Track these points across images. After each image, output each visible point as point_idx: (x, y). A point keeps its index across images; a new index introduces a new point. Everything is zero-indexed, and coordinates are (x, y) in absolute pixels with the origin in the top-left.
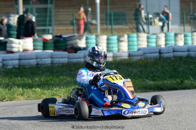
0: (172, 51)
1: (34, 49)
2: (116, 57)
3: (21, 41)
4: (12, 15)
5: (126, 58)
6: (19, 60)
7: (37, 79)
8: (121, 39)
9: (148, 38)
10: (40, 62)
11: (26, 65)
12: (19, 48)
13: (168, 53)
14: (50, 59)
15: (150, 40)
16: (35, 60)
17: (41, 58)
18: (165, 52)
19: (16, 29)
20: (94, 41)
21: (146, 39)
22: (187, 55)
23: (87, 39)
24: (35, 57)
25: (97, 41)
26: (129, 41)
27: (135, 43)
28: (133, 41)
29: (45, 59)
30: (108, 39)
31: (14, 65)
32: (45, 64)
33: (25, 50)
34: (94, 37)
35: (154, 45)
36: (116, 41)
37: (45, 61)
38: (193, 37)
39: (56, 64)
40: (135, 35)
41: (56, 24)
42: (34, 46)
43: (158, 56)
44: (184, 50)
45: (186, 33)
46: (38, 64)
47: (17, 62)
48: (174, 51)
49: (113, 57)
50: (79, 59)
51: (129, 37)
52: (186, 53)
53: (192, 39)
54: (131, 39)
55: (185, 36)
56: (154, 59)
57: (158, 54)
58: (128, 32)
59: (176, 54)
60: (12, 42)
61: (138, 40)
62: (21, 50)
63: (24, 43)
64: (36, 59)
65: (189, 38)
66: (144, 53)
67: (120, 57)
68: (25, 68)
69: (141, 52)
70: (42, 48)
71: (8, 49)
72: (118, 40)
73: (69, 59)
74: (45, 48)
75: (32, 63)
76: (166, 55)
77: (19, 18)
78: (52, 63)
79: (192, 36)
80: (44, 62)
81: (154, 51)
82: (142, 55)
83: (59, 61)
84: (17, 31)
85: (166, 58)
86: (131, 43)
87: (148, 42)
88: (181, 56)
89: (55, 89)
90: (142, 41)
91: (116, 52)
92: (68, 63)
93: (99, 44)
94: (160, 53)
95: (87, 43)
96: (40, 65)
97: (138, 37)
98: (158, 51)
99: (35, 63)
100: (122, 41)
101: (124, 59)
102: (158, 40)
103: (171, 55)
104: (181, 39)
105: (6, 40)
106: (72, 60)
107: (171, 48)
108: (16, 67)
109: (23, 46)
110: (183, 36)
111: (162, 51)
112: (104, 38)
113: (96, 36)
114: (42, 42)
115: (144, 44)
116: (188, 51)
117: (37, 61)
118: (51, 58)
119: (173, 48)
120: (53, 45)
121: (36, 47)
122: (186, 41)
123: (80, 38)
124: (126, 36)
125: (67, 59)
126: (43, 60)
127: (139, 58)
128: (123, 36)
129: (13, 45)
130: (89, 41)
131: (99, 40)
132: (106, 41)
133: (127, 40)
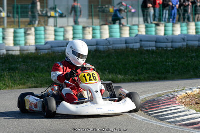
2: (24, 51)
5: (34, 52)
8: (29, 32)
9: (56, 31)
15: (57, 34)
20: (1, 34)
21: (53, 33)
22: (95, 49)
25: (4, 34)
26: (36, 35)
27: (43, 37)
28: (40, 35)
30: (15, 33)
34: (1, 30)
35: (61, 38)
36: (23, 34)
38: (102, 31)
40: (42, 28)
44: (93, 44)
45: (94, 27)
49: (21, 51)
51: (36, 30)
52: (95, 47)
53: (101, 33)
54: (38, 32)
55: (94, 30)
56: (62, 53)
61: (45, 34)
65: (98, 32)
66: (52, 47)
67: (27, 50)
69: (48, 46)
72: (25, 33)
79: (101, 29)
82: (49, 49)
86: (38, 36)
87: (55, 35)
90: (49, 34)
91: (23, 45)
93: (6, 38)
97: (45, 30)
98: (66, 45)
100: (29, 34)
101: (31, 53)
102: (66, 33)
104: (90, 33)
110: (91, 29)
112: (11, 32)
113: (3, 29)
115: (51, 38)
116: (97, 45)
122: (95, 35)
124: (33, 29)
127: (46, 52)
128: (31, 29)
131: (5, 33)
132: (12, 35)
133: (34, 33)
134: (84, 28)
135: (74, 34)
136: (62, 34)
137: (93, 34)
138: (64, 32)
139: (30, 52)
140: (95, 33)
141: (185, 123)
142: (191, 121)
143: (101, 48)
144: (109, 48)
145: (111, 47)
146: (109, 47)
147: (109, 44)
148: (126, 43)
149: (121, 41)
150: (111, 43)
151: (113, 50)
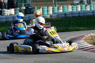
1: (15, 14)
3: (9, 10)
8: (59, 8)
9: (72, 7)
10: (8, 20)
12: (8, 13)
14: (12, 19)
15: (73, 9)
17: (8, 18)
18: (68, 14)
19: (7, 5)
20: (46, 9)
21: (71, 8)
22: (78, 15)
23: (43, 8)
24: (5, 18)
25: (47, 9)
26: (63, 9)
27: (66, 10)
28: (65, 9)
29: (10, 19)
30: (53, 9)
32: (9, 21)
33: (11, 15)
34: (46, 7)
37: (10, 20)
40: (66, 6)
42: (15, 12)
43: (65, 16)
44: (77, 13)
46: (6, 21)
48: (72, 14)
50: (26, 19)
51: (63, 7)
53: (94, 8)
55: (90, 6)
57: (64, 15)
58: (62, 5)
60: (4, 11)
61: (67, 9)
62: (9, 14)
63: (10, 11)
64: (6, 19)
65: (92, 7)
71: (3, 14)
72: (58, 9)
75: (3, 21)
78: (13, 21)
81: (62, 14)
82: (56, 16)
84: (7, 6)
86: (64, 10)
87: (72, 9)
88: (75, 16)
90: (69, 9)
93: (49, 11)
95: (43, 10)
96: (8, 21)
97: (67, 7)
100: (60, 9)
101: (48, 18)
102: (77, 8)
103: (71, 15)
104: (88, 8)
105: (2, 10)
109: (10, 13)
110: (89, 6)
111: (66, 14)
112: (51, 8)
113: (47, 7)
117: (6, 20)
118: (13, 18)
120: (24, 12)
124: (62, 7)
126: (9, 19)
128: (60, 7)
129: (5, 12)
131: (48, 9)
132: (52, 10)
133: (62, 9)
134: (86, 6)
135: (81, 8)
136: (75, 9)
137: (90, 8)
138: (76, 8)
140: (91, 8)
141: (80, 48)
142: (83, 47)
144: (84, 15)
147: (84, 13)
148: (93, 13)
149: (90, 12)
151: (87, 16)
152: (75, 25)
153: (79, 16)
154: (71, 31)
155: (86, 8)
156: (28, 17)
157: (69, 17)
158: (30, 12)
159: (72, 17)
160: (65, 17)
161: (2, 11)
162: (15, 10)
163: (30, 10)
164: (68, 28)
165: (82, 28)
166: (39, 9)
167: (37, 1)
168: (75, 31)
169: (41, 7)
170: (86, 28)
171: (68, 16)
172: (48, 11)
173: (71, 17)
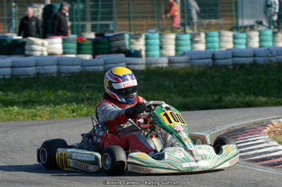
0: (230, 56)
1: (64, 53)
2: (151, 64)
3: (46, 42)
4: (36, 5)
6: (12, 67)
7: (26, 94)
8: (196, 39)
9: (234, 37)
10: (42, 71)
11: (21, 75)
12: (42, 51)
13: (225, 59)
14: (56, 67)
15: (237, 41)
16: (34, 68)
17: (43, 66)
18: (220, 57)
20: (157, 41)
21: (231, 39)
22: (252, 61)
23: (147, 38)
24: (34, 64)
25: (161, 42)
26: (207, 42)
27: (217, 45)
28: (212, 42)
29: (48, 67)
30: (177, 39)
31: (3, 75)
32: (47, 74)
33: (51, 54)
34: (157, 35)
36: (189, 42)
37: (48, 69)
39: (64, 73)
40: (216, 33)
41: (119, 17)
42: (64, 48)
43: (211, 63)
44: (249, 55)
46: (38, 74)
47: (8, 71)
48: (233, 56)
49: (146, 64)
51: (207, 36)
52: (252, 59)
54: (210, 39)
57: (210, 60)
59: (236, 60)
60: (33, 43)
61: (220, 41)
63: (50, 44)
64: (36, 66)
66: (191, 59)
67: (156, 64)
68: (19, 79)
70: (75, 51)
71: (27, 52)
72: (192, 40)
73: (82, 66)
74: (79, 51)
76: (221, 62)
77: (45, 9)
78: (59, 72)
80: (47, 71)
81: (204, 56)
82: (187, 62)
83: (68, 70)
85: (222, 65)
86: (210, 45)
87: (234, 43)
88: (244, 62)
89: (38, 108)
90: (225, 42)
92: (81, 72)
93: (164, 46)
94: (213, 58)
95: (147, 44)
96: (42, 74)
97: (220, 36)
98: (210, 56)
99: (34, 72)
100: (197, 42)
101: (162, 67)
103: (230, 61)
105: (25, 39)
106: (87, 68)
107: (229, 52)
108: (7, 77)
109: (48, 48)
111: (216, 57)
112: (171, 37)
113: (160, 34)
114: (76, 42)
116: (254, 56)
117: (37, 69)
118: (57, 65)
119: (233, 53)
120: (91, 47)
121: (67, 50)
123: (137, 37)
124: (203, 35)
125: (79, 67)
126: (45, 67)
127: (182, 65)
128: (199, 35)
129: (35, 47)
130: (150, 41)
131: (163, 40)
132: (173, 42)
133: (204, 40)
134: (275, 33)
135: (261, 41)
136: (244, 41)
138: (246, 39)
139: (160, 65)
143: (260, 60)
144: (270, 61)
145: (274, 58)
146: (271, 58)
147: (270, 55)
150: (274, 54)
151: (277, 63)
152: (242, 89)
153: (255, 64)
154: (231, 108)
155: (274, 41)
156: (103, 63)
157: (226, 66)
158: (110, 48)
159: (234, 64)
160: (214, 65)
161: (24, 43)
162: (64, 42)
163: (110, 41)
164: (220, 98)
165: (262, 99)
166: (137, 39)
167: (129, 17)
168: (243, 107)
169: (140, 35)
170: (276, 100)
171: (222, 63)
172: (161, 47)
173: (231, 67)
